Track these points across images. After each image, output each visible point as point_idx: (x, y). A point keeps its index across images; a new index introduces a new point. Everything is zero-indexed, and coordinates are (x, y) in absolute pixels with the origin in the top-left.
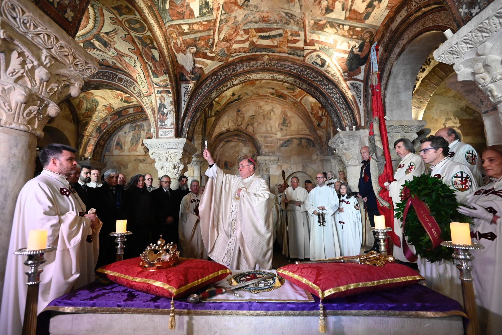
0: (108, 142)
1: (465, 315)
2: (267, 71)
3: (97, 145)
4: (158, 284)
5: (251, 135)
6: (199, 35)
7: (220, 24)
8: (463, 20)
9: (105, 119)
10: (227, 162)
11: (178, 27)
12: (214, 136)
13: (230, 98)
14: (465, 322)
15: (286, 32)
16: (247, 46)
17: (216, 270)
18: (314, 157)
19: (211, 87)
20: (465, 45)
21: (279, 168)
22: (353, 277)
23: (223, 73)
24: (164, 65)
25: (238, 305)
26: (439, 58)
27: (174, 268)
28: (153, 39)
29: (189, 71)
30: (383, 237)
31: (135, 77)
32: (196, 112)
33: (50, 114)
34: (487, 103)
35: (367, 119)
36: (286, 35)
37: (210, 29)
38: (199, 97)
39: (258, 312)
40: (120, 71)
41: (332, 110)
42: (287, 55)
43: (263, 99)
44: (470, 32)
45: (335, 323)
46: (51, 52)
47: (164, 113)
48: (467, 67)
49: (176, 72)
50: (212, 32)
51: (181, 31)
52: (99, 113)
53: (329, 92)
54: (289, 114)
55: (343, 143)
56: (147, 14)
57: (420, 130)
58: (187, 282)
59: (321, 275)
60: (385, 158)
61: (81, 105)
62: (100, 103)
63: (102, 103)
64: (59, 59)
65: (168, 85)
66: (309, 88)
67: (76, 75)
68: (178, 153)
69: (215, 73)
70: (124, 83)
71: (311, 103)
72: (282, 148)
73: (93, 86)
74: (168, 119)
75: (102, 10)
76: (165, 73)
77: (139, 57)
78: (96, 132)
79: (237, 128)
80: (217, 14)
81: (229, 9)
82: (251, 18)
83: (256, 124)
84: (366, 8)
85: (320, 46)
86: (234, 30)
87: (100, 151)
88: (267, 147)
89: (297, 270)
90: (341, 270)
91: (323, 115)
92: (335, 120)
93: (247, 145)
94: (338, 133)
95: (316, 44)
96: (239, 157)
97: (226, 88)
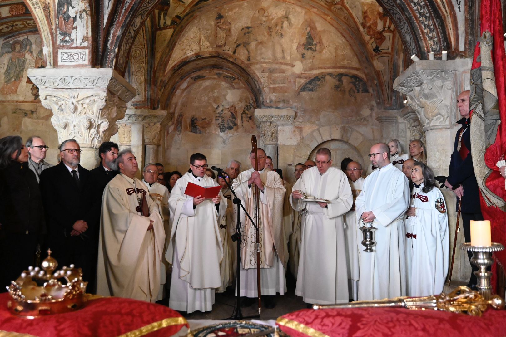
5: (243, 66)
10: (196, 119)
12: (170, 67)
17: (157, 317)
18: (366, 112)
21: (297, 132)
27: (73, 313)
30: (486, 261)
32: (134, 16)
35: (470, 37)
47: (69, 17)
54: (320, 25)
55: (420, 85)
59: (359, 328)
60: (500, 113)
68: (96, 98)
71: (363, 4)
72: (303, 93)
74: (76, 28)
79: (217, 52)
83: (253, 45)
88: (274, 90)
89: (314, 320)
90: (398, 320)
91: (386, 29)
92: (408, 38)
93: (236, 86)
94: (413, 65)
96: (219, 110)
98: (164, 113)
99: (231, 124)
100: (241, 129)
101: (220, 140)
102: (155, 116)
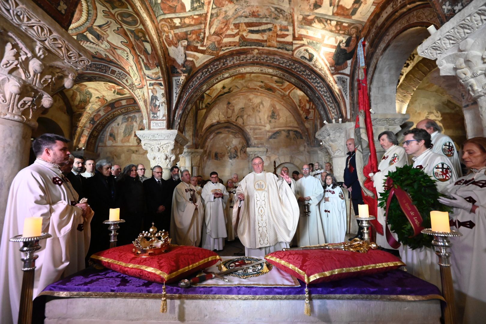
0: (101, 133)
1: (442, 298)
2: (257, 65)
3: (91, 136)
4: (150, 269)
5: (240, 127)
6: (191, 29)
7: (211, 18)
8: (446, 17)
9: (99, 110)
10: (218, 153)
11: (169, 20)
12: (205, 127)
13: (221, 91)
14: (443, 305)
15: (276, 26)
16: (238, 40)
17: (207, 256)
18: (302, 148)
19: (202, 80)
20: (447, 41)
21: (268, 159)
22: (337, 263)
23: (214, 66)
24: (156, 58)
25: (228, 289)
26: (423, 54)
27: (166, 254)
28: (145, 32)
29: (180, 64)
30: (367, 225)
31: (127, 70)
32: (188, 105)
33: (44, 105)
34: (468, 98)
35: (353, 112)
36: (275, 30)
37: (201, 23)
38: (190, 90)
39: (246, 296)
40: (112, 64)
41: (319, 103)
42: (276, 49)
43: (253, 92)
44: (453, 28)
45: (320, 306)
46: (44, 44)
47: (156, 105)
48: (449, 63)
49: (167, 65)
50: (203, 26)
51: (173, 25)
52: (92, 105)
53: (316, 86)
54: (278, 106)
55: (329, 135)
56: (139, 8)
57: (403, 123)
58: (178, 268)
59: (307, 261)
60: (370, 150)
61: (75, 97)
62: (93, 95)
63: (95, 94)
64: (53, 50)
65: (159, 78)
66: (297, 81)
67: (69, 67)
68: (169, 144)
69: (206, 66)
70: (117, 75)
71: (299, 96)
72: (271, 140)
73: (86, 78)
74: (159, 110)
75: (95, 4)
76: (157, 66)
77: (132, 50)
78: (90, 123)
80: (208, 8)
81: (220, 4)
82: (241, 12)
84: (353, 4)
85: (308, 40)
86: (225, 24)
87: (93, 141)
88: (256, 138)
89: (284, 256)
90: (326, 256)
91: (311, 108)
92: (322, 112)
93: (237, 137)
94: (325, 126)
95: (304, 39)
96: (229, 149)
97: (217, 81)
98: (202, 150)
99: (235, 156)
100: (240, 158)
101: (229, 163)
102: (197, 152)
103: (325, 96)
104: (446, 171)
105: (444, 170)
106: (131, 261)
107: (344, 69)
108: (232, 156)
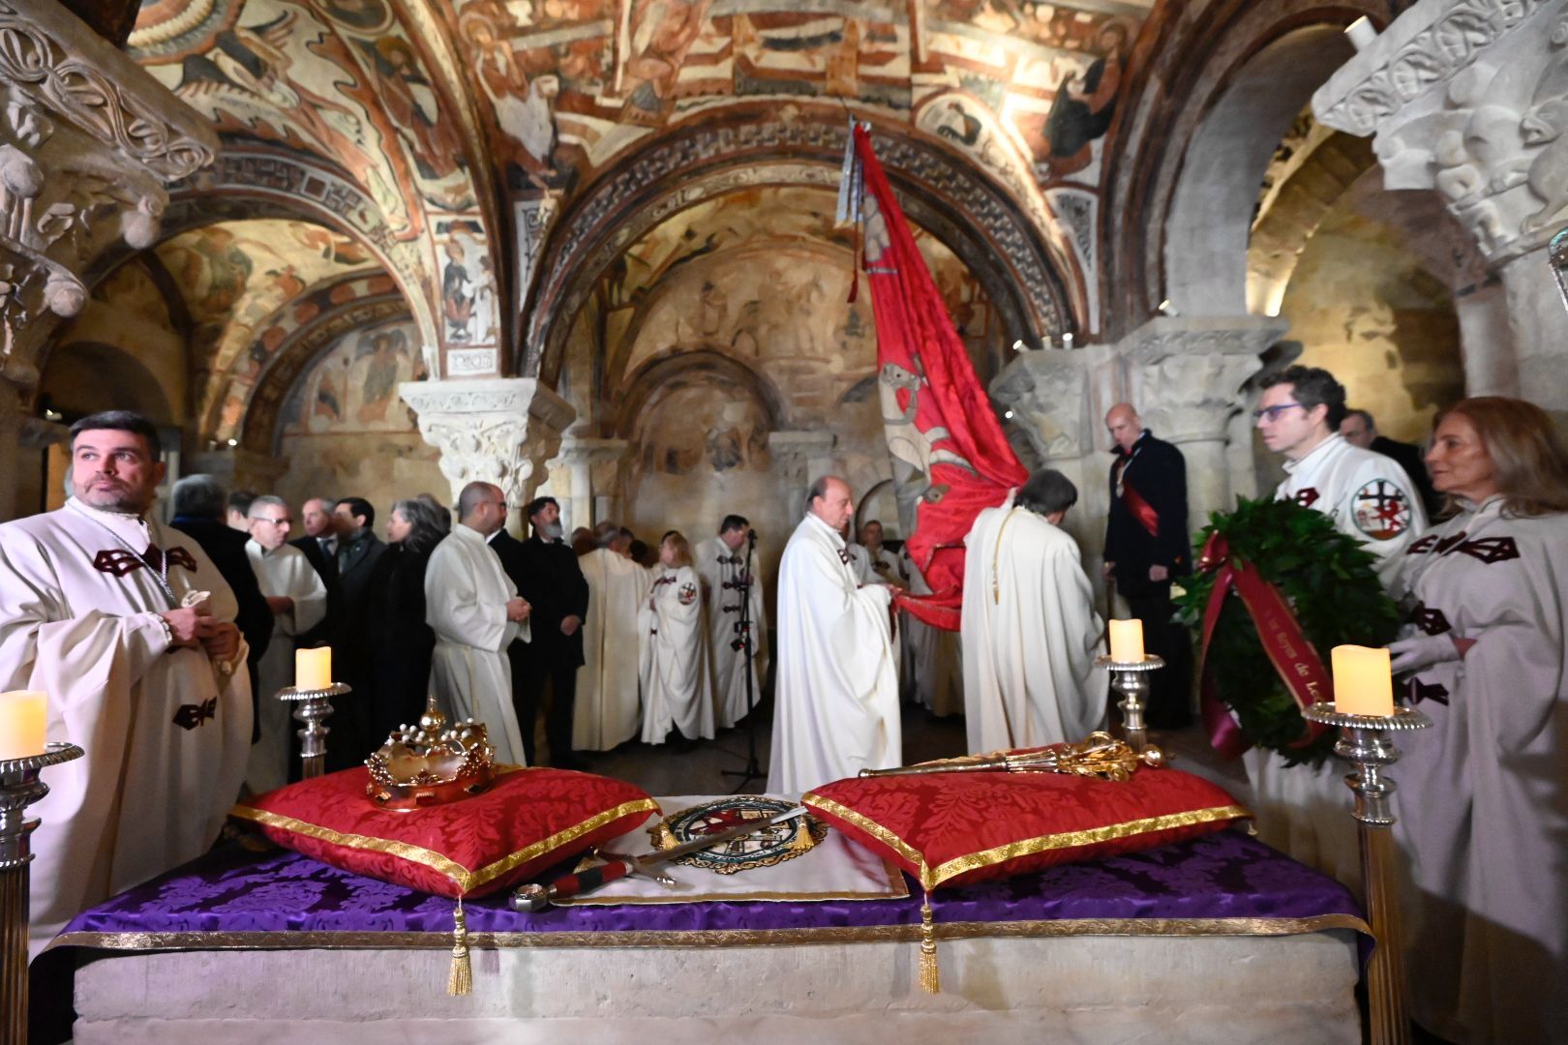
0: (290, 392)
1: (1363, 927)
2: (794, 156)
3: (256, 400)
4: (417, 854)
5: (748, 365)
6: (567, 35)
9: (277, 317)
10: (676, 452)
11: (494, 8)
12: (632, 366)
13: (679, 247)
14: (1364, 946)
15: (853, 27)
16: (728, 75)
17: (609, 802)
19: (614, 210)
20: (1410, 73)
21: (838, 468)
22: (1030, 817)
23: (652, 162)
24: (456, 138)
25: (671, 912)
26: (1329, 116)
27: (472, 801)
28: (413, 49)
29: (538, 157)
30: (1137, 686)
31: (361, 178)
32: (569, 293)
33: (54, 308)
34: (1472, 263)
35: (1109, 312)
36: (852, 38)
37: (601, 16)
38: (575, 245)
39: (733, 932)
40: (313, 160)
41: (1001, 284)
42: (856, 104)
43: (786, 247)
44: (1430, 28)
45: (971, 958)
46: (40, 93)
47: (463, 298)
48: (1415, 146)
49: (495, 159)
50: (608, 26)
51: (506, 22)
52: (255, 297)
53: (991, 227)
55: (1031, 388)
57: (1269, 344)
58: (507, 849)
59: (930, 814)
61: (194, 272)
62: (255, 265)
63: (262, 264)
64: (72, 117)
65: (470, 204)
66: (928, 211)
67: (138, 174)
68: (511, 427)
69: (625, 162)
70: (327, 197)
71: (936, 261)
72: (847, 406)
73: (228, 208)
74: (475, 314)
76: (461, 166)
77: (374, 113)
78: (252, 357)
79: (705, 343)
83: (763, 330)
85: (963, 73)
86: (683, 18)
87: (266, 420)
88: (800, 402)
89: (861, 799)
90: (994, 797)
91: (976, 298)
92: (1009, 314)
93: (737, 397)
94: (1018, 358)
95: (949, 69)
96: (713, 435)
97: (664, 212)
98: (624, 444)
100: (748, 465)
101: (715, 484)
102: (607, 450)
103: (1019, 260)
104: (1389, 505)
105: (1387, 502)
106: (358, 826)
107: (1080, 168)
108: (724, 460)
